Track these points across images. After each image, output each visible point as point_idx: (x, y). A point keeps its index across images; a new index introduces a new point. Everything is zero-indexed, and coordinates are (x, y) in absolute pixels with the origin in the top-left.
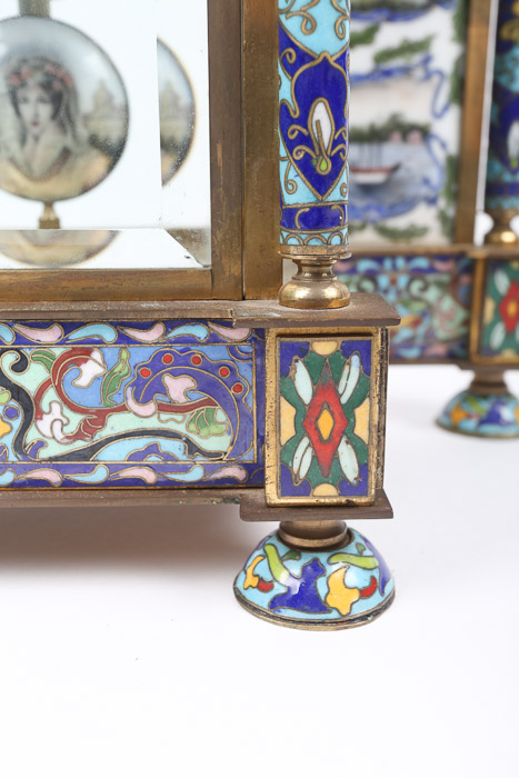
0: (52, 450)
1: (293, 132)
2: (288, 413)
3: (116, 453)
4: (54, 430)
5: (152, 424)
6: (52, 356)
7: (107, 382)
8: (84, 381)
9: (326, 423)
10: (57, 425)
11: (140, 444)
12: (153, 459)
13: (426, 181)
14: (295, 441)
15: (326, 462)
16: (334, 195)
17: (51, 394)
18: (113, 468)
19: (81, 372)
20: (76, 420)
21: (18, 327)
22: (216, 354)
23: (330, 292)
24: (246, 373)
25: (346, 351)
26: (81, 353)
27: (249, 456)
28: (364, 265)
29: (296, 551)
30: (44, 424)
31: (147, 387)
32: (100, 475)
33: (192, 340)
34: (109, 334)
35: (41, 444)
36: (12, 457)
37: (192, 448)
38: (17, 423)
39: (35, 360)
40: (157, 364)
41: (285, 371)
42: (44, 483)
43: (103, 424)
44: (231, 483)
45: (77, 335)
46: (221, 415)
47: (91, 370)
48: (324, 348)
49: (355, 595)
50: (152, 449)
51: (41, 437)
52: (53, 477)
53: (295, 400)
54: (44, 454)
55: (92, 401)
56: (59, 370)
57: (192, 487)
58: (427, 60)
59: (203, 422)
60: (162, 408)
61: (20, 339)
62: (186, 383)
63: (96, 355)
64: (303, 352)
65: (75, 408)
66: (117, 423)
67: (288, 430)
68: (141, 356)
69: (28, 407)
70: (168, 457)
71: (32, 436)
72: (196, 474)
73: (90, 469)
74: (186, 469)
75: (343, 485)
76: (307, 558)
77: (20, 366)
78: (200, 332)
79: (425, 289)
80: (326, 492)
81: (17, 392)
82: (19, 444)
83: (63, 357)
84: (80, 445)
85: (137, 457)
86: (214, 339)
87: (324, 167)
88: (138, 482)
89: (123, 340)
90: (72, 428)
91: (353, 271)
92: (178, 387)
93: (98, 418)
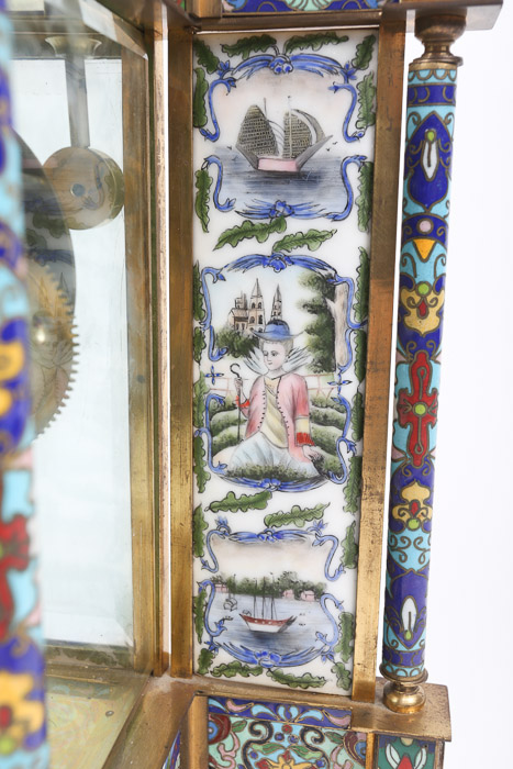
13: (322, 637)
28: (257, 710)
58: (321, 526)
79: (321, 740)
91: (247, 713)
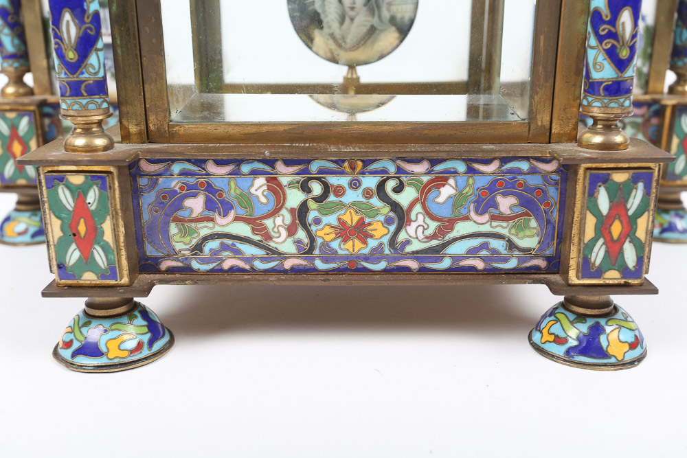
0: (416, 246)
1: (604, 30)
2: (591, 221)
3: (458, 249)
4: (418, 233)
5: (486, 228)
6: (421, 182)
7: (457, 200)
8: (441, 199)
9: (616, 229)
10: (420, 229)
11: (476, 242)
12: (484, 253)
14: (594, 241)
15: (614, 256)
16: (630, 72)
17: (418, 208)
18: (456, 259)
19: (440, 193)
20: (433, 225)
21: (400, 163)
22: (534, 181)
23: (618, 139)
24: (553, 193)
25: (634, 180)
26: (441, 180)
27: (550, 252)
29: (581, 318)
30: (411, 229)
31: (485, 203)
32: (446, 264)
33: (519, 171)
34: (461, 167)
35: (408, 242)
36: (387, 251)
37: (511, 246)
38: (393, 228)
39: (409, 185)
40: (493, 188)
41: (592, 193)
42: (407, 269)
43: (452, 229)
44: (536, 270)
45: (439, 168)
46: (533, 223)
47: (447, 191)
48: (619, 177)
49: (627, 347)
50: (484, 246)
51: (408, 237)
52: (414, 265)
53: (596, 212)
54: (409, 249)
55: (446, 213)
56: (425, 192)
57: (509, 273)
59: (520, 228)
60: (493, 218)
61: (400, 171)
62: (512, 200)
63: (451, 181)
64: (606, 180)
65: (433, 218)
66: (462, 228)
67: (590, 233)
68: (482, 182)
69: (401, 216)
70: (495, 251)
71: (402, 236)
72: (512, 264)
73: (440, 260)
74: (506, 260)
75: (625, 271)
76: (591, 322)
77: (399, 189)
78: (524, 166)
80: (612, 276)
81: (395, 206)
82: (392, 242)
83: (429, 182)
84: (434, 243)
85: (472, 252)
86: (533, 171)
87: (624, 54)
88: (472, 268)
89: (471, 171)
90: (430, 232)
92: (506, 204)
93: (449, 224)
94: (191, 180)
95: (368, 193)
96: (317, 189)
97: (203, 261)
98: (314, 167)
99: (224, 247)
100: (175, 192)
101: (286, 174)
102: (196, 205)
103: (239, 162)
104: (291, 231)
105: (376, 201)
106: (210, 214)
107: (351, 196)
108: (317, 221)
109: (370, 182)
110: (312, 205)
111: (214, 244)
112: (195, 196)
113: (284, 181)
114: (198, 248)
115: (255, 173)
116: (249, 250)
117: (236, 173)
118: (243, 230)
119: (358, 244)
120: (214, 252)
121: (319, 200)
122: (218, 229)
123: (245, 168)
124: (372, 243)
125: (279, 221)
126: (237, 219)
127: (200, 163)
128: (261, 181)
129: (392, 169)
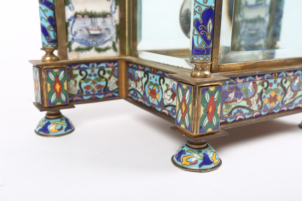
3: (297, 101)
6: (291, 79)
7: (299, 84)
8: (295, 84)
10: (289, 96)
11: (301, 98)
17: (290, 88)
18: (296, 104)
19: (295, 82)
20: (292, 94)
21: (287, 73)
26: (296, 77)
30: (287, 96)
32: (294, 107)
34: (301, 73)
35: (286, 101)
36: (280, 105)
38: (283, 96)
39: (289, 80)
45: (296, 73)
47: (297, 81)
52: (286, 109)
54: (286, 103)
55: (296, 89)
56: (292, 81)
61: (287, 76)
63: (298, 78)
65: (293, 91)
66: (299, 94)
69: (285, 91)
71: (285, 99)
73: (293, 105)
77: (286, 82)
81: (284, 88)
82: (282, 101)
83: (294, 78)
84: (292, 100)
85: (300, 102)
88: (299, 107)
90: (291, 96)
93: (296, 93)
94: (232, 86)
95: (278, 85)
96: (266, 84)
97: (231, 118)
98: (265, 77)
99: (238, 111)
100: (226, 91)
101: (258, 80)
102: (232, 95)
103: (245, 77)
104: (257, 102)
105: (280, 87)
106: (235, 99)
107: (274, 86)
108: (265, 97)
109: (279, 80)
110: (264, 91)
111: (235, 111)
112: (232, 92)
113: (257, 83)
114: (231, 113)
115: (250, 81)
116: (245, 111)
117: (244, 82)
118: (244, 103)
119: (273, 103)
120: (235, 114)
121: (266, 89)
122: (238, 104)
123: (247, 79)
124: (277, 102)
125: (254, 98)
126: (243, 99)
127: (234, 78)
128: (251, 84)
129: (285, 75)
